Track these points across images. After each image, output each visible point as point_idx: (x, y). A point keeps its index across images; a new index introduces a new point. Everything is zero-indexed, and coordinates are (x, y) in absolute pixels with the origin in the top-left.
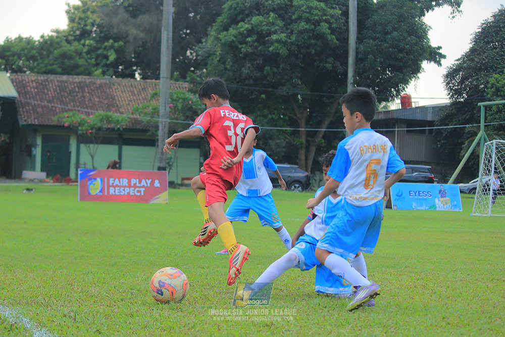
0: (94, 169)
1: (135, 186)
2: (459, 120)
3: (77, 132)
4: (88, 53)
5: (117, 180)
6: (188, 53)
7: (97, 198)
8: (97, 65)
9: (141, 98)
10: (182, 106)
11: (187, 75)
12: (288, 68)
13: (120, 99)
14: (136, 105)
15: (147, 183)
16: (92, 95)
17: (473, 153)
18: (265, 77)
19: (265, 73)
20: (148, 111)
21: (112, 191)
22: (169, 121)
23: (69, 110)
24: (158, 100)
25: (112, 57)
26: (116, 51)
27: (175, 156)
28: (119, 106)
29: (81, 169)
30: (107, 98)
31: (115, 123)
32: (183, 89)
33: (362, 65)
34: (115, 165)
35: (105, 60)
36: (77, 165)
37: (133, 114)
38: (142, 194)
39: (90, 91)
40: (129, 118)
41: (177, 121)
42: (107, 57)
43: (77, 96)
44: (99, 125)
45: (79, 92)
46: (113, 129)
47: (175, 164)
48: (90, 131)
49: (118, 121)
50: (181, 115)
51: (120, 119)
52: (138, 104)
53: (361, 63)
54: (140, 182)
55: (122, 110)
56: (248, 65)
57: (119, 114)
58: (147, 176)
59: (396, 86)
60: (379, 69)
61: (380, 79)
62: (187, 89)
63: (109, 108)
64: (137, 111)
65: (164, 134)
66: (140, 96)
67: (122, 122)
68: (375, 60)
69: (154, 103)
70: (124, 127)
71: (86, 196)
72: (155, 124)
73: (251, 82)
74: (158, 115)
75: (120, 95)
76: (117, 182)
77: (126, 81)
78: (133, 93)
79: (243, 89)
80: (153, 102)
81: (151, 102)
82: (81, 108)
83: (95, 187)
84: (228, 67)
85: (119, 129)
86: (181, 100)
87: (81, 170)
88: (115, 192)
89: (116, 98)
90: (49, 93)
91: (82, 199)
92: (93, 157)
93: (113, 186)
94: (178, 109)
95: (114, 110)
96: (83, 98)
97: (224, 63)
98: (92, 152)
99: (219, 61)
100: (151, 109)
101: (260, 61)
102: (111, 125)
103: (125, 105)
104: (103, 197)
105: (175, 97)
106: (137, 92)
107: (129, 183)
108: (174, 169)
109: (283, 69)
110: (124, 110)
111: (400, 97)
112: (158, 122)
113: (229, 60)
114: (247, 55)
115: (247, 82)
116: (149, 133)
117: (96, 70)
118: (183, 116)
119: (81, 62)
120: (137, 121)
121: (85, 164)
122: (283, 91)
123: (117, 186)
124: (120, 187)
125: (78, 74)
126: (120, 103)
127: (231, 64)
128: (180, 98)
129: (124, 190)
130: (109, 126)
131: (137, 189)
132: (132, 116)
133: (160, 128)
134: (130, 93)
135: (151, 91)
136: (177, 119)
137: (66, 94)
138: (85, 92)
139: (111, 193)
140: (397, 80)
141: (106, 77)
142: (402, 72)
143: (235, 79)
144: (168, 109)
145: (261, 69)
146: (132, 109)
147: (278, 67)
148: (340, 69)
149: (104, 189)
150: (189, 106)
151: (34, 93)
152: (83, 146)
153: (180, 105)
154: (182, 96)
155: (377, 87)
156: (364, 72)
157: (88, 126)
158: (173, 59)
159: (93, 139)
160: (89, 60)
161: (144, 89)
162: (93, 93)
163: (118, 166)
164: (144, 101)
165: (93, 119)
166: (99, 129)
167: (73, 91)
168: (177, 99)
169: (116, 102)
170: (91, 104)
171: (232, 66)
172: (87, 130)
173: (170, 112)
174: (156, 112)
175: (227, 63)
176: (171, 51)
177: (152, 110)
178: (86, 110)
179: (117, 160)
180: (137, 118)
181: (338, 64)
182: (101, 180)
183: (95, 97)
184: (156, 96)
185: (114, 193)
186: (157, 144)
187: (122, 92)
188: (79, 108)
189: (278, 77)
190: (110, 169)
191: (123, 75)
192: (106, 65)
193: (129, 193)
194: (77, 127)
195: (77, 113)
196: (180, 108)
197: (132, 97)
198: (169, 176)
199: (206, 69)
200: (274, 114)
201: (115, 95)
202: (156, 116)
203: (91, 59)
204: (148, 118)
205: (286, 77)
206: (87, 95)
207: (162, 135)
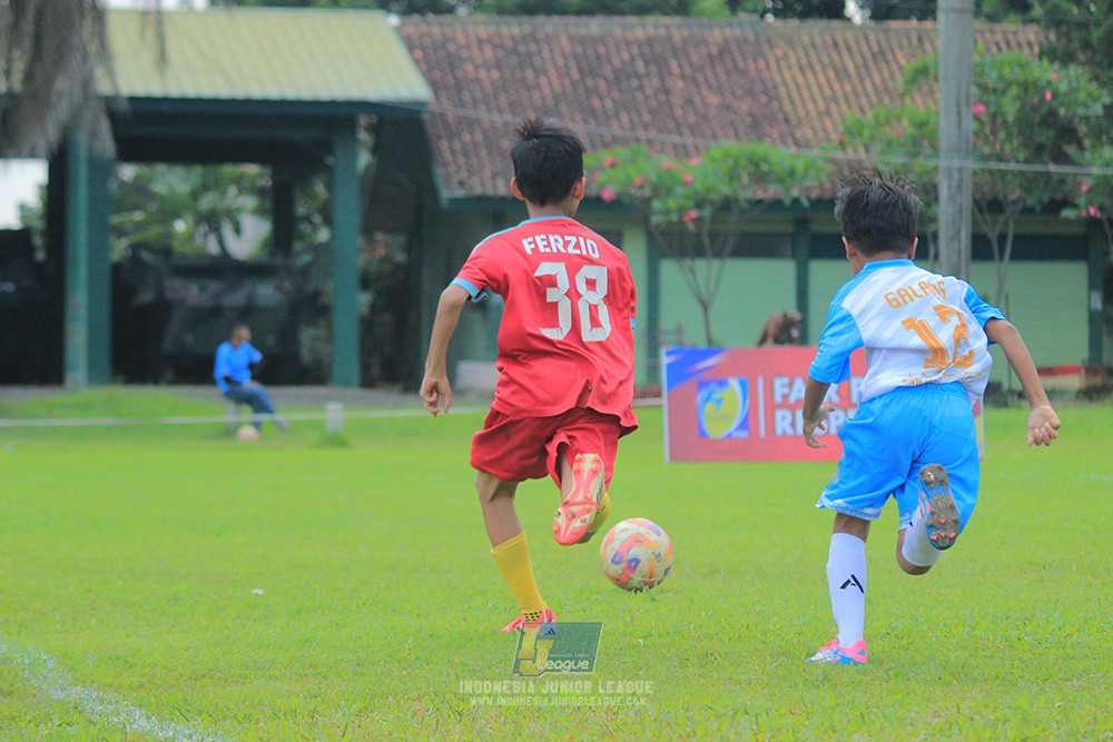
0: (712, 350)
3: (646, 220)
7: (729, 450)
9: (870, 89)
10: (1022, 109)
13: (795, 95)
14: (852, 116)
16: (697, 86)
20: (898, 134)
21: (782, 421)
22: (973, 165)
23: (615, 140)
24: (931, 93)
27: (1000, 290)
28: (794, 122)
29: (672, 348)
30: (750, 93)
31: (781, 180)
32: (1017, 49)
34: (788, 332)
37: (842, 145)
39: (688, 71)
40: (833, 161)
41: (1003, 166)
43: (641, 88)
44: (725, 189)
45: (648, 75)
46: (776, 205)
48: (694, 214)
49: (792, 173)
50: (1017, 141)
51: (800, 166)
52: (862, 110)
55: (804, 133)
57: (793, 149)
62: (1037, 49)
63: (756, 128)
64: (860, 134)
65: (960, 212)
66: (868, 83)
67: (805, 175)
69: (916, 107)
70: (815, 194)
71: (691, 442)
72: (925, 179)
74: (934, 145)
75: (794, 80)
77: (813, 30)
78: (842, 73)
80: (913, 100)
81: (908, 100)
82: (660, 131)
83: (723, 412)
85: (796, 201)
86: (1014, 90)
87: (669, 353)
88: (793, 424)
89: (782, 90)
90: (543, 81)
91: (678, 454)
93: (786, 405)
94: (1005, 122)
95: (775, 133)
96: (662, 97)
98: (703, 290)
100: (906, 126)
102: (765, 190)
103: (813, 114)
104: (752, 446)
105: (992, 79)
106: (857, 67)
110: (809, 134)
112: (936, 169)
118: (1025, 145)
121: (679, 331)
126: (795, 109)
128: (1009, 84)
130: (761, 194)
132: (840, 155)
133: (944, 192)
134: (831, 74)
135: (905, 62)
136: (1000, 158)
137: (602, 84)
138: (671, 74)
139: (779, 431)
141: (743, 17)
144: (971, 125)
146: (841, 128)
149: (757, 415)
150: (1044, 110)
151: (487, 85)
152: (669, 268)
153: (1011, 109)
154: (1019, 75)
157: (688, 197)
159: (707, 242)
161: (879, 56)
162: (700, 78)
163: (795, 333)
164: (881, 101)
165: (700, 169)
166: (726, 205)
167: (621, 77)
168: (1001, 86)
169: (781, 108)
170: (692, 118)
172: (682, 210)
173: (976, 134)
174: (923, 137)
177: (910, 131)
178: (677, 139)
179: (794, 313)
180: (859, 162)
182: (743, 385)
183: (704, 89)
184: (922, 80)
185: (790, 431)
186: (932, 251)
187: (801, 69)
188: (653, 133)
190: (769, 345)
194: (647, 201)
195: (644, 149)
196: (1010, 119)
197: (837, 87)
201: (778, 79)
202: (928, 150)
204: (897, 160)
206: (677, 84)
207: (951, 218)
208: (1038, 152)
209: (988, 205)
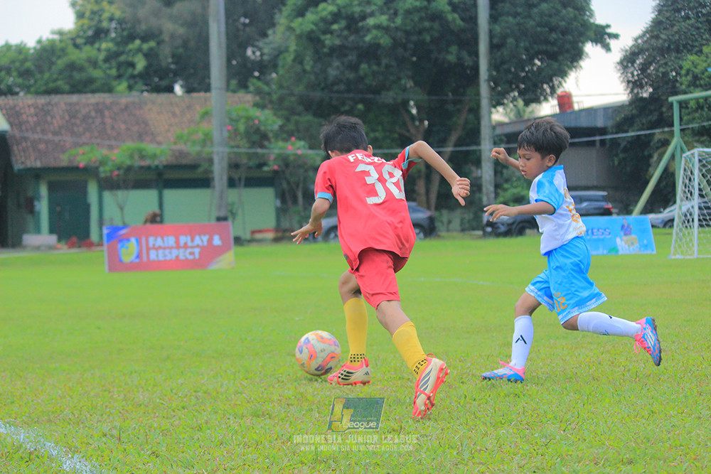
0: (125, 226)
1: (186, 246)
2: (643, 124)
3: (97, 175)
4: (106, 60)
5: (159, 239)
6: (249, 52)
7: (132, 267)
8: (119, 77)
9: (186, 121)
10: (246, 127)
11: (250, 84)
12: (394, 63)
13: (156, 124)
14: (179, 132)
15: (202, 241)
16: (116, 121)
17: (666, 170)
18: (361, 79)
19: (361, 73)
20: (198, 138)
21: (153, 255)
22: (227, 150)
23: (84, 144)
24: (210, 122)
25: (141, 64)
26: (146, 56)
27: (239, 200)
28: (155, 134)
29: (108, 226)
30: (138, 123)
31: (151, 158)
32: (244, 104)
33: (499, 54)
34: (155, 219)
35: (130, 70)
36: (101, 223)
37: (175, 144)
38: (197, 256)
39: (112, 115)
40: (171, 150)
41: (239, 150)
42: (132, 65)
43: (94, 122)
44: (128, 162)
45: (96, 117)
46: (149, 168)
47: (240, 212)
48: (116, 173)
49: (155, 155)
50: (244, 140)
51: (158, 152)
52: (183, 129)
53: (498, 50)
54: (193, 240)
55: (160, 139)
56: (336, 63)
57: (155, 145)
58: (202, 230)
59: (549, 80)
60: (524, 57)
61: (526, 72)
62: (252, 104)
63: (140, 137)
64: (182, 138)
65: (223, 168)
66: (185, 118)
67: (160, 156)
68: (517, 46)
69: (204, 127)
70: (165, 163)
71: (116, 265)
72: (208, 156)
73: (342, 87)
74: (212, 142)
75: (155, 118)
76: (159, 242)
77: (163, 97)
78: (174, 115)
79: (331, 98)
80: (203, 125)
81: (201, 125)
82: (102, 139)
83: (129, 251)
84: (308, 68)
85: (157, 167)
86: (243, 120)
87: (107, 229)
88: (157, 256)
89: (151, 123)
90: (54, 121)
91: (111, 270)
92: (122, 208)
93: (154, 248)
94: (240, 133)
95: (148, 139)
96: (102, 126)
97: (301, 63)
98: (120, 202)
99: (294, 60)
100: (201, 136)
101: (352, 57)
103: (163, 131)
104: (141, 265)
105: (234, 115)
106: (180, 112)
107: (177, 242)
108: (239, 218)
109: (387, 66)
110: (162, 139)
111: (556, 96)
112: (212, 153)
113: (308, 58)
114: (333, 50)
115: (336, 88)
116: (200, 170)
117: (119, 84)
118: (248, 142)
119: (97, 73)
120: (181, 154)
121: (111, 220)
122: (388, 97)
123: (160, 247)
124: (165, 248)
125: (93, 92)
126: (156, 130)
127: (311, 63)
128: (242, 117)
129: (170, 253)
130: (143, 164)
131: (189, 250)
132: (174, 147)
133: (216, 160)
134: (170, 115)
135: (199, 110)
136: (238, 147)
137: (78, 121)
138: (106, 117)
139: (152, 259)
140: (551, 72)
141: (134, 93)
142: (556, 60)
143: (319, 84)
144: (226, 134)
145: (354, 67)
146: (174, 137)
147: (379, 64)
148: (468, 61)
149: (142, 253)
150: (255, 127)
151: (32, 123)
152: (107, 195)
153: (242, 127)
154: (245, 114)
155: (523, 83)
156: (503, 63)
157: (114, 166)
158: (229, 61)
159: (121, 183)
160: (108, 72)
161: (189, 107)
162: (117, 118)
163: (158, 219)
164: (190, 125)
165: (118, 154)
166: (129, 169)
167: (86, 118)
168: (238, 118)
169: (150, 129)
170: (114, 134)
171: (312, 67)
172: (111, 171)
173: (228, 137)
174: (207, 139)
175: (305, 62)
176: (224, 50)
178: (109, 142)
179: (157, 210)
180: (182, 150)
181: (465, 54)
182: (137, 240)
183: (119, 123)
184: (207, 116)
185: (156, 259)
186: (212, 185)
187: (158, 114)
188: (99, 141)
189: (381, 78)
190: (148, 225)
191: (157, 90)
192: (133, 77)
193: (177, 257)
194: (97, 168)
195: (95, 147)
196: (242, 131)
197: (172, 120)
198: (234, 228)
199: (277, 74)
200: (377, 131)
201: (149, 118)
202: (209, 145)
203: (110, 68)
204: (197, 148)
205: (392, 78)
206: (108, 121)
207: (219, 172)
208: (253, 144)
209: (234, 166)
